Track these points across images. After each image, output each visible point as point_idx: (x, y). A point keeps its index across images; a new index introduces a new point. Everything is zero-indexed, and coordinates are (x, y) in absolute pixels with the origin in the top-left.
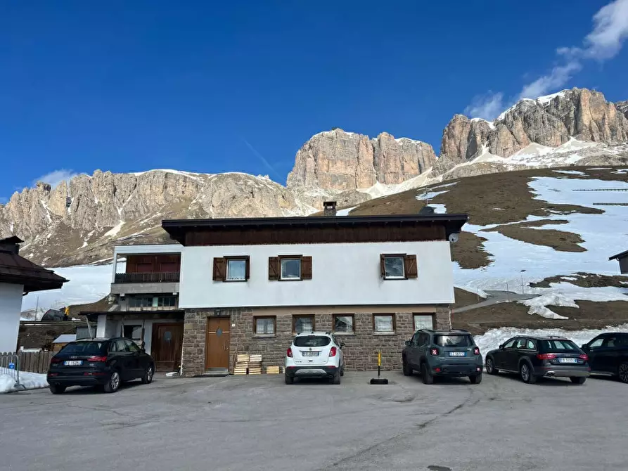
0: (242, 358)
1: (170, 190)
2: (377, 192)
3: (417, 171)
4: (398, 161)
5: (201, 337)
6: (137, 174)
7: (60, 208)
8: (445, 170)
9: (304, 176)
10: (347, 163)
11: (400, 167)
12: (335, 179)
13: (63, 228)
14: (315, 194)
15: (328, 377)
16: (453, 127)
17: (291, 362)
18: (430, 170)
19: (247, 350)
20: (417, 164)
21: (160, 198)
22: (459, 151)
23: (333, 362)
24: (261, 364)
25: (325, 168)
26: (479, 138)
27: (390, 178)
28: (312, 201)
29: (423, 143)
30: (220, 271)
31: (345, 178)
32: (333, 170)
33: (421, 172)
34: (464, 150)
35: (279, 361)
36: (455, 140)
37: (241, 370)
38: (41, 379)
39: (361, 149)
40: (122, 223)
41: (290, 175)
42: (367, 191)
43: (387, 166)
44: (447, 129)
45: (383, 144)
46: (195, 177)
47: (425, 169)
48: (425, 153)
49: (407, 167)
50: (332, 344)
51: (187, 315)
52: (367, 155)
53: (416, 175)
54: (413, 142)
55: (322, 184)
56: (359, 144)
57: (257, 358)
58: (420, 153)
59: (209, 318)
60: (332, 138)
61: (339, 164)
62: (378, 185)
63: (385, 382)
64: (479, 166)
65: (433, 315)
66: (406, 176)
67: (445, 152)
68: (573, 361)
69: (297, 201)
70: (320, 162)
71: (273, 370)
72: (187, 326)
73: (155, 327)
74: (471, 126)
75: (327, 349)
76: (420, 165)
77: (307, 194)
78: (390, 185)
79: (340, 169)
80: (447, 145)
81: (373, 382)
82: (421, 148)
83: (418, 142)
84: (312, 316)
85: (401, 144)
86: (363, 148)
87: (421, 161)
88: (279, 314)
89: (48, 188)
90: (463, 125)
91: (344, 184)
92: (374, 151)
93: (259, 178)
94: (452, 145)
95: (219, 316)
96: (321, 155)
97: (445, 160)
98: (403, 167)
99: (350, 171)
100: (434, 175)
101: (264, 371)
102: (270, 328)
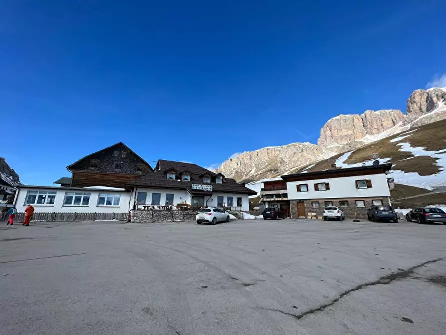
0: (309, 214)
1: (270, 155)
2: (367, 140)
3: (392, 125)
4: (378, 123)
5: (296, 208)
6: (258, 151)
7: (235, 166)
8: (412, 121)
9: (326, 139)
10: (348, 129)
11: (380, 125)
12: (342, 138)
13: (237, 173)
14: (332, 146)
15: (337, 219)
16: (414, 98)
17: (325, 215)
18: (401, 123)
19: (310, 212)
20: (392, 122)
21: (267, 158)
22: (420, 109)
23: (339, 215)
24: (315, 216)
25: (336, 134)
26: (435, 99)
27: (374, 131)
28: (331, 150)
29: (393, 111)
30: (299, 189)
31: (347, 136)
32: (340, 134)
33: (394, 125)
34: (424, 108)
35: (321, 215)
36: (416, 104)
37: (309, 218)
38: (261, 217)
39: (355, 121)
40: (255, 169)
41: (319, 140)
42: (361, 140)
43: (372, 126)
44: (409, 100)
45: (367, 116)
46: (279, 148)
47: (397, 123)
48: (395, 115)
49: (384, 124)
50: (338, 210)
51: (291, 202)
52: (358, 123)
53: (391, 127)
54: (386, 111)
55: (336, 141)
56: (353, 119)
57: (314, 214)
58: (392, 116)
59: (297, 203)
60: (338, 120)
61: (343, 131)
62: (367, 136)
63: (358, 221)
64: (437, 115)
65: (381, 200)
66: (384, 129)
67: (410, 112)
68: (439, 216)
69: (323, 151)
70: (333, 131)
71: (320, 218)
72: (291, 205)
73: (281, 205)
74: (428, 94)
75: (336, 211)
76: (393, 122)
77: (328, 147)
78: (375, 135)
79: (344, 132)
80: (411, 108)
81: (354, 221)
82: (392, 113)
83: (390, 110)
84: (331, 202)
85: (379, 114)
86: (356, 121)
87: (394, 120)
88: (320, 201)
89: (231, 160)
90: (421, 95)
91: (348, 139)
92: (363, 121)
93: (305, 144)
94: (415, 107)
95: (300, 202)
96: (333, 128)
97: (410, 116)
98: (382, 125)
99: (350, 132)
100: (404, 125)
101: (317, 218)
102: (317, 205)
